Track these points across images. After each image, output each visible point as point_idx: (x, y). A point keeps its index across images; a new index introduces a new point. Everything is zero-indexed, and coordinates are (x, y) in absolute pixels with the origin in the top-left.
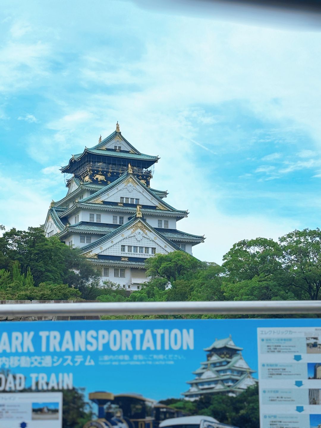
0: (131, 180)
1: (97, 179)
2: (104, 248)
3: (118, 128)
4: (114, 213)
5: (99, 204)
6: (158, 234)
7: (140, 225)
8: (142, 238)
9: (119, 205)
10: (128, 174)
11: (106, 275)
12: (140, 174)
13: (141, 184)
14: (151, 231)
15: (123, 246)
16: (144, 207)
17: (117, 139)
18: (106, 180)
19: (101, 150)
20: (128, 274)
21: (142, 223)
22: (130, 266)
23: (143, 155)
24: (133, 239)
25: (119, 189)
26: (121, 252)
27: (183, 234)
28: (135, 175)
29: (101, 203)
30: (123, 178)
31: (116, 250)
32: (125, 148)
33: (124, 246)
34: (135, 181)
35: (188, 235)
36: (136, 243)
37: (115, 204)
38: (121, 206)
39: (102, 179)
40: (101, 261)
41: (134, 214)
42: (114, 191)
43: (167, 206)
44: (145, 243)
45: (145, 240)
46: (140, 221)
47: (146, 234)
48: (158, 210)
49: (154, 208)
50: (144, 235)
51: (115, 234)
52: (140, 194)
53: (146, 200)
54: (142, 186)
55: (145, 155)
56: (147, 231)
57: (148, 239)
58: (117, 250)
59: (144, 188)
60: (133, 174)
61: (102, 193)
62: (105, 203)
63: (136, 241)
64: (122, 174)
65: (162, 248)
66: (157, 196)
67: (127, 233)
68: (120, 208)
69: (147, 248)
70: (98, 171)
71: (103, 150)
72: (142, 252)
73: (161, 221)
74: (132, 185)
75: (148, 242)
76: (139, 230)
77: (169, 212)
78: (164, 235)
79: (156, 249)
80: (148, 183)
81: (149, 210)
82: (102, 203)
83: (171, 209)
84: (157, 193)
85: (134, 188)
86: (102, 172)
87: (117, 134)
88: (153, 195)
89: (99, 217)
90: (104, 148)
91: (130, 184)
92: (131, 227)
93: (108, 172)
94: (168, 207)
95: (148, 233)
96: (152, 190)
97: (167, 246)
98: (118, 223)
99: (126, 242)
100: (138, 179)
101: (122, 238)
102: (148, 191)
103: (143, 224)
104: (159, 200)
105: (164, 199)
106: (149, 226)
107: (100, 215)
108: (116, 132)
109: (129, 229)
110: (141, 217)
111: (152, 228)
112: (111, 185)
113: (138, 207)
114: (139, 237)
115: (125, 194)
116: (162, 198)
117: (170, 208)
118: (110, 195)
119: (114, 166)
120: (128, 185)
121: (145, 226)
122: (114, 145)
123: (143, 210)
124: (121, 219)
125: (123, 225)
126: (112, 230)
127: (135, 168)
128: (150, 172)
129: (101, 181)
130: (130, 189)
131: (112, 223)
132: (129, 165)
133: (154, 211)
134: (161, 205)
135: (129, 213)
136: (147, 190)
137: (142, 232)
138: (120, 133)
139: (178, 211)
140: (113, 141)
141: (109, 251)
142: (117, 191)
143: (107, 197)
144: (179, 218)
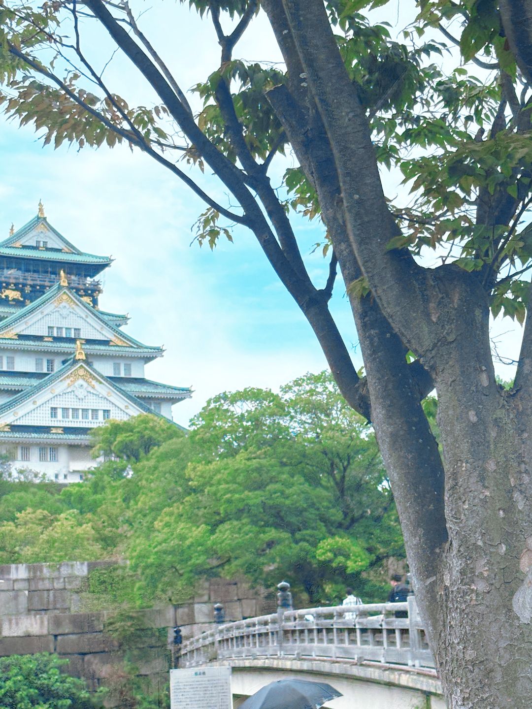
0: (65, 297)
1: (7, 296)
2: (21, 413)
3: (41, 210)
4: (38, 354)
5: (10, 339)
6: (113, 386)
7: (81, 372)
8: (86, 394)
9: (46, 339)
10: (60, 288)
11: (25, 458)
12: (81, 287)
13: (83, 305)
14: (101, 383)
15: (54, 409)
16: (89, 342)
17: (41, 228)
18: (22, 299)
19: (13, 247)
20: (63, 455)
21: (85, 369)
22: (66, 442)
23: (85, 254)
24: (71, 396)
25: (45, 313)
26: (50, 419)
27: (156, 385)
28: (73, 288)
29: (14, 337)
30: (52, 294)
31: (41, 415)
32: (54, 243)
34: (72, 300)
35: (164, 386)
36: (75, 403)
37: (40, 338)
38: (48, 342)
39: (15, 297)
40: (17, 435)
41: (71, 354)
42: (37, 315)
43: (128, 340)
44: (91, 403)
45: (91, 397)
46: (81, 366)
47: (93, 388)
48: (114, 346)
49: (106, 343)
50: (90, 389)
51: (39, 388)
52: (82, 321)
53: (91, 330)
54: (85, 306)
55: (90, 255)
56: (94, 382)
57: (96, 395)
58: (44, 415)
59: (89, 310)
60: (70, 288)
61: (16, 320)
62: (21, 337)
63: (75, 400)
64: (50, 287)
65: (121, 410)
66: (110, 323)
67: (60, 386)
68: (48, 345)
69: (95, 411)
70: (8, 284)
71: (16, 248)
72: (87, 418)
73: (119, 364)
74: (68, 306)
75: (97, 401)
76: (80, 382)
77: (132, 350)
78: (123, 388)
79: (111, 412)
80: (95, 302)
81: (97, 347)
82: (16, 337)
83: (135, 344)
84: (111, 318)
85: (71, 310)
86: (16, 285)
87: (40, 220)
88: (103, 322)
89: (11, 361)
90: (18, 245)
91: (64, 304)
92: (68, 377)
93: (24, 285)
94: (130, 341)
95: (97, 385)
96: (102, 313)
97: (130, 407)
98: (45, 371)
99: (58, 402)
100: (79, 295)
101: (51, 396)
102: (95, 315)
103: (87, 371)
104: (115, 329)
105: (122, 329)
106: (99, 374)
107: (13, 358)
108: (38, 218)
109: (64, 379)
110: (84, 358)
111: (102, 377)
112: (30, 306)
113: (78, 342)
114: (81, 393)
115: (55, 321)
116: (119, 326)
117: (133, 343)
118: (30, 323)
119: (36, 275)
120: (61, 306)
121: (91, 374)
122: (35, 239)
123: (88, 347)
124: (50, 363)
125: (53, 373)
126: (35, 382)
127: (73, 277)
128: (98, 283)
129: (14, 300)
130: (65, 312)
131: (34, 371)
132: (62, 272)
133: (107, 348)
134: (118, 338)
135: (64, 354)
136: (93, 314)
137: (85, 384)
138: (45, 219)
139: (147, 348)
140: (34, 233)
141: (30, 418)
142: (40, 316)
143: (24, 327)
144: (148, 359)
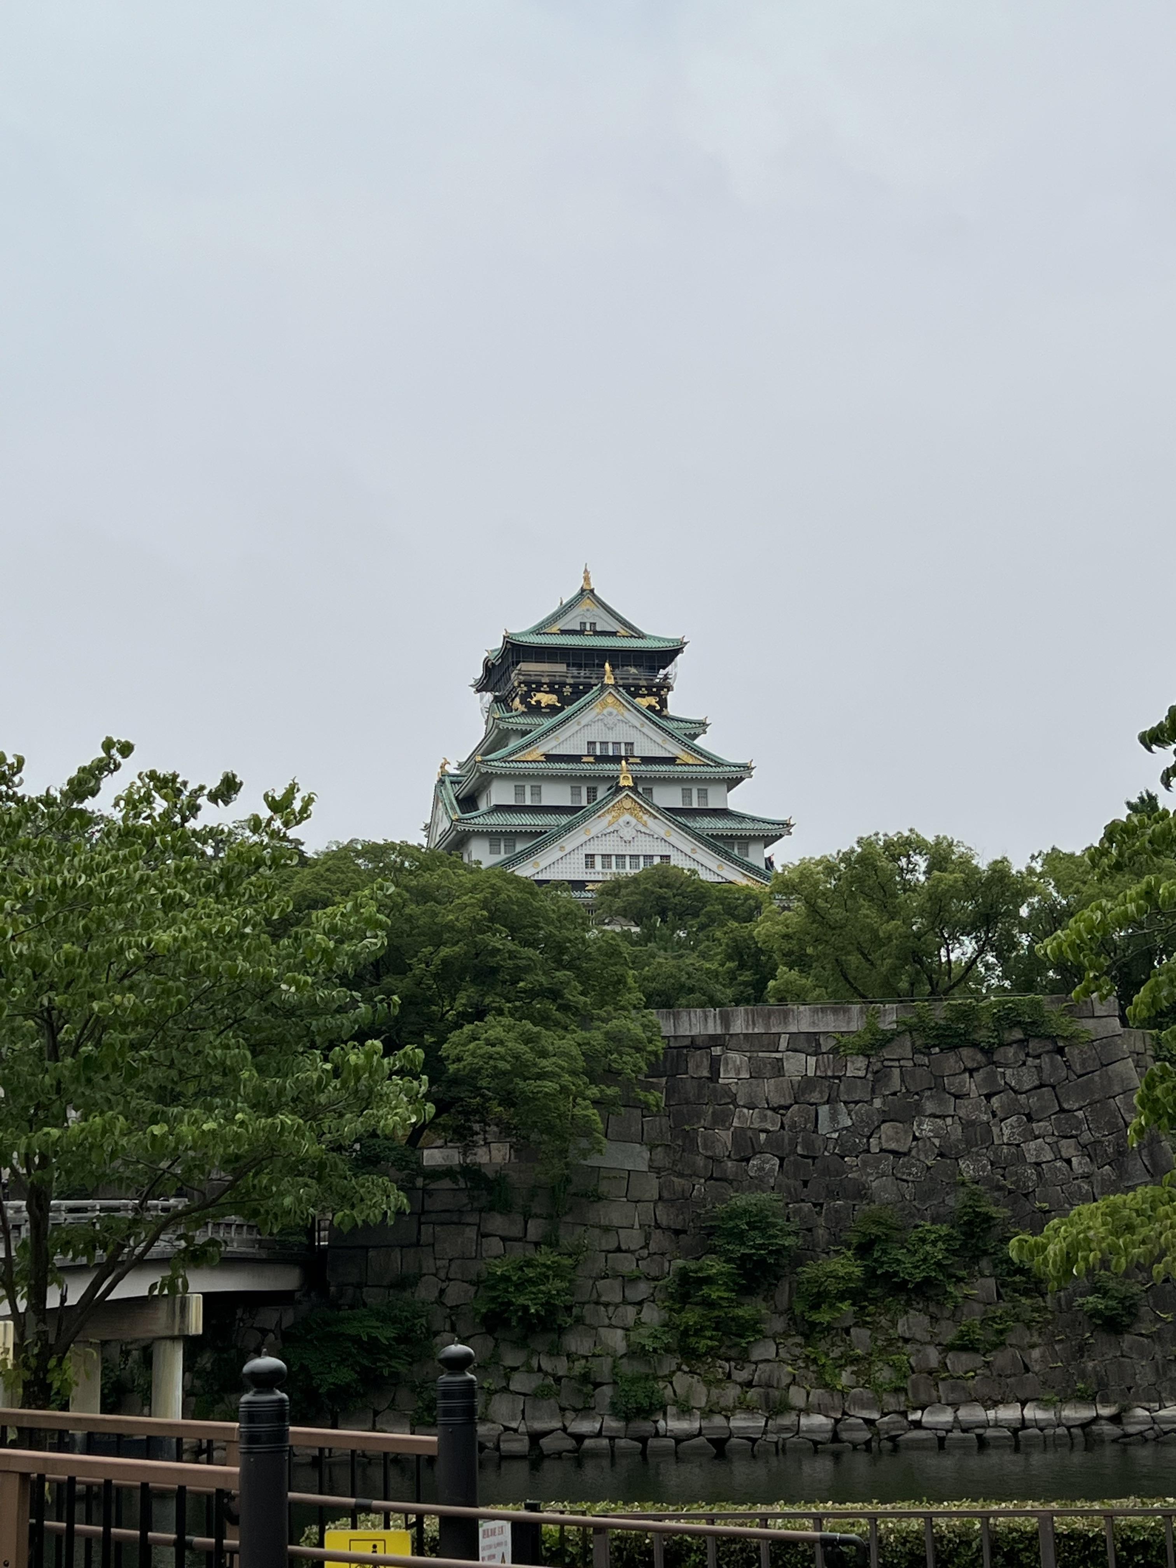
0: (610, 700)
1: (538, 702)
2: (543, 864)
3: (587, 579)
4: (573, 780)
5: (535, 761)
6: (672, 821)
7: (628, 804)
8: (634, 833)
9: (585, 759)
10: (604, 687)
12: (642, 683)
13: (636, 709)
14: (656, 817)
15: (590, 857)
16: (645, 760)
17: (587, 604)
18: (558, 704)
21: (632, 799)
23: (648, 637)
24: (614, 837)
25: (583, 723)
26: (585, 870)
27: (742, 817)
28: (625, 686)
29: (540, 759)
30: (592, 696)
31: (572, 866)
32: (605, 623)
33: (593, 856)
34: (620, 703)
35: (753, 819)
36: (620, 848)
37: (576, 759)
38: (589, 763)
39: (550, 702)
41: (614, 778)
42: (572, 727)
43: (702, 755)
44: (644, 847)
45: (641, 838)
46: (627, 795)
47: (645, 825)
48: (681, 765)
49: (671, 761)
50: (640, 827)
51: (569, 828)
52: (638, 733)
53: (650, 744)
54: (639, 711)
55: (655, 638)
56: (645, 817)
57: (649, 835)
58: (576, 866)
60: (616, 686)
61: (542, 735)
62: (550, 758)
63: (620, 843)
64: (594, 685)
65: (686, 855)
66: (677, 733)
67: (597, 825)
68: (587, 768)
69: (648, 858)
70: (540, 685)
71: (549, 634)
72: (637, 867)
73: (690, 790)
74: (614, 712)
75: (651, 844)
76: (627, 817)
77: (710, 769)
78: (688, 824)
79: (671, 858)
80: (663, 703)
81: (657, 767)
82: (543, 758)
83: (712, 760)
84: (682, 725)
85: (620, 717)
86: (551, 685)
87: (586, 593)
88: (666, 731)
89: (537, 792)
90: (555, 629)
91: (608, 709)
92: (608, 811)
93: (563, 685)
94: (705, 757)
95: (650, 821)
96: (672, 720)
97: (698, 850)
98: (582, 803)
99: (595, 847)
100: (632, 695)
101: (585, 838)
103: (636, 802)
104: (687, 742)
105: (698, 740)
106: (653, 806)
107: (539, 787)
108: (583, 590)
109: (603, 814)
110: (633, 784)
111: (658, 809)
112: (565, 712)
113: (626, 762)
114: (627, 833)
115: (597, 733)
116: (695, 736)
117: (708, 759)
118: (561, 738)
119: (579, 670)
120: (605, 712)
121: (641, 806)
122: (579, 620)
123: (639, 768)
124: (591, 792)
125: (589, 806)
126: (564, 820)
127: (625, 671)
128: (668, 677)
129: (548, 706)
130: (610, 721)
131: (569, 804)
132: (607, 665)
133: (671, 768)
134: (689, 754)
135: (608, 778)
136: (654, 721)
137: (633, 821)
138: (592, 591)
139: (730, 766)
140: (576, 612)
141: (556, 870)
142: (577, 728)
143: (554, 743)
144: (733, 782)
